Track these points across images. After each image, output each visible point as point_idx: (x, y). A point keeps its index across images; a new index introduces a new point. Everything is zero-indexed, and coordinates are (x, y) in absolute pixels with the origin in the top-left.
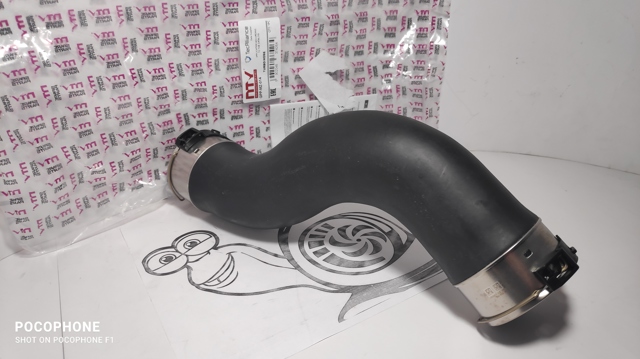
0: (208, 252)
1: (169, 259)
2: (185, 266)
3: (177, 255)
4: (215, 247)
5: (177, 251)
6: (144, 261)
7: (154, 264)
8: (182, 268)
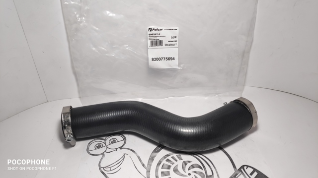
0: (116, 149)
1: (99, 147)
2: (103, 154)
3: (104, 145)
4: (121, 148)
5: (105, 143)
6: (89, 143)
7: (92, 147)
8: (101, 154)
